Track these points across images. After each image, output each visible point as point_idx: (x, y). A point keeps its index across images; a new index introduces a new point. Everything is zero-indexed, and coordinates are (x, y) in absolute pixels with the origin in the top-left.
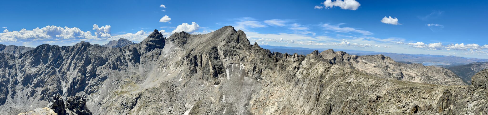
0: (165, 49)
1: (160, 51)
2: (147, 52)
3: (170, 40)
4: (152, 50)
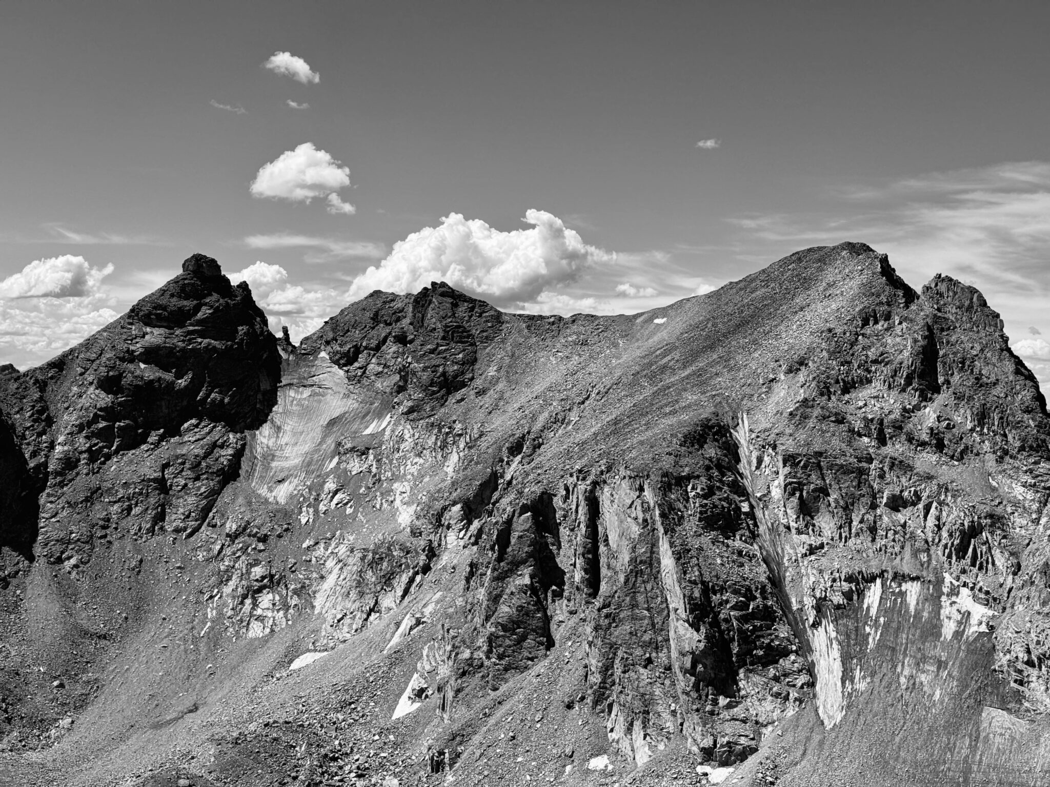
0: (279, 428)
1: (230, 451)
2: (108, 457)
3: (323, 354)
4: (162, 438)
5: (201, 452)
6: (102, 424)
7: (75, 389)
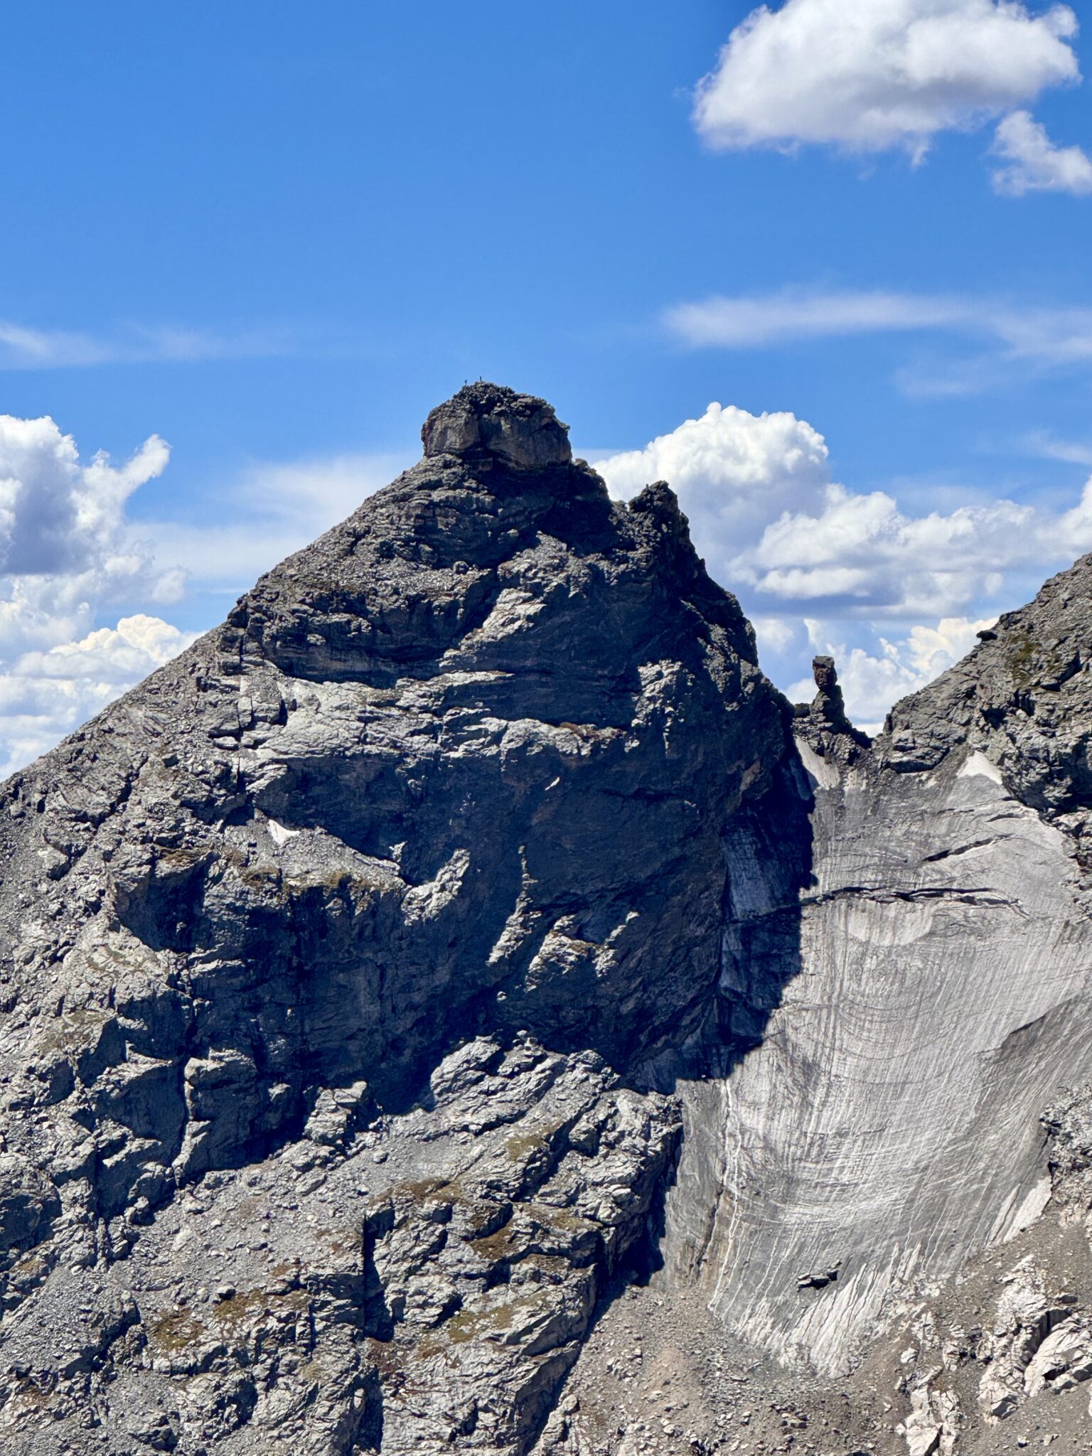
5: (510, 1171)
6: (137, 1066)
7: (34, 931)
